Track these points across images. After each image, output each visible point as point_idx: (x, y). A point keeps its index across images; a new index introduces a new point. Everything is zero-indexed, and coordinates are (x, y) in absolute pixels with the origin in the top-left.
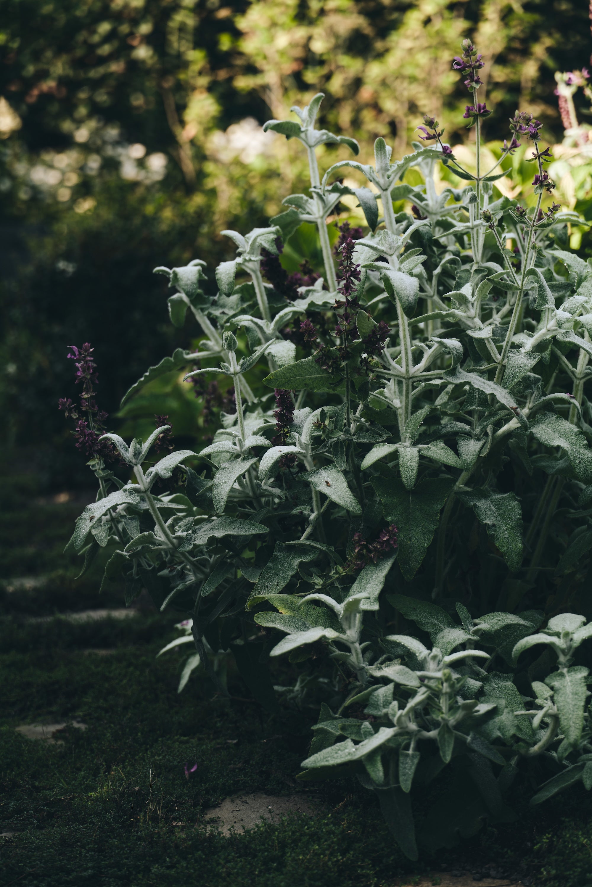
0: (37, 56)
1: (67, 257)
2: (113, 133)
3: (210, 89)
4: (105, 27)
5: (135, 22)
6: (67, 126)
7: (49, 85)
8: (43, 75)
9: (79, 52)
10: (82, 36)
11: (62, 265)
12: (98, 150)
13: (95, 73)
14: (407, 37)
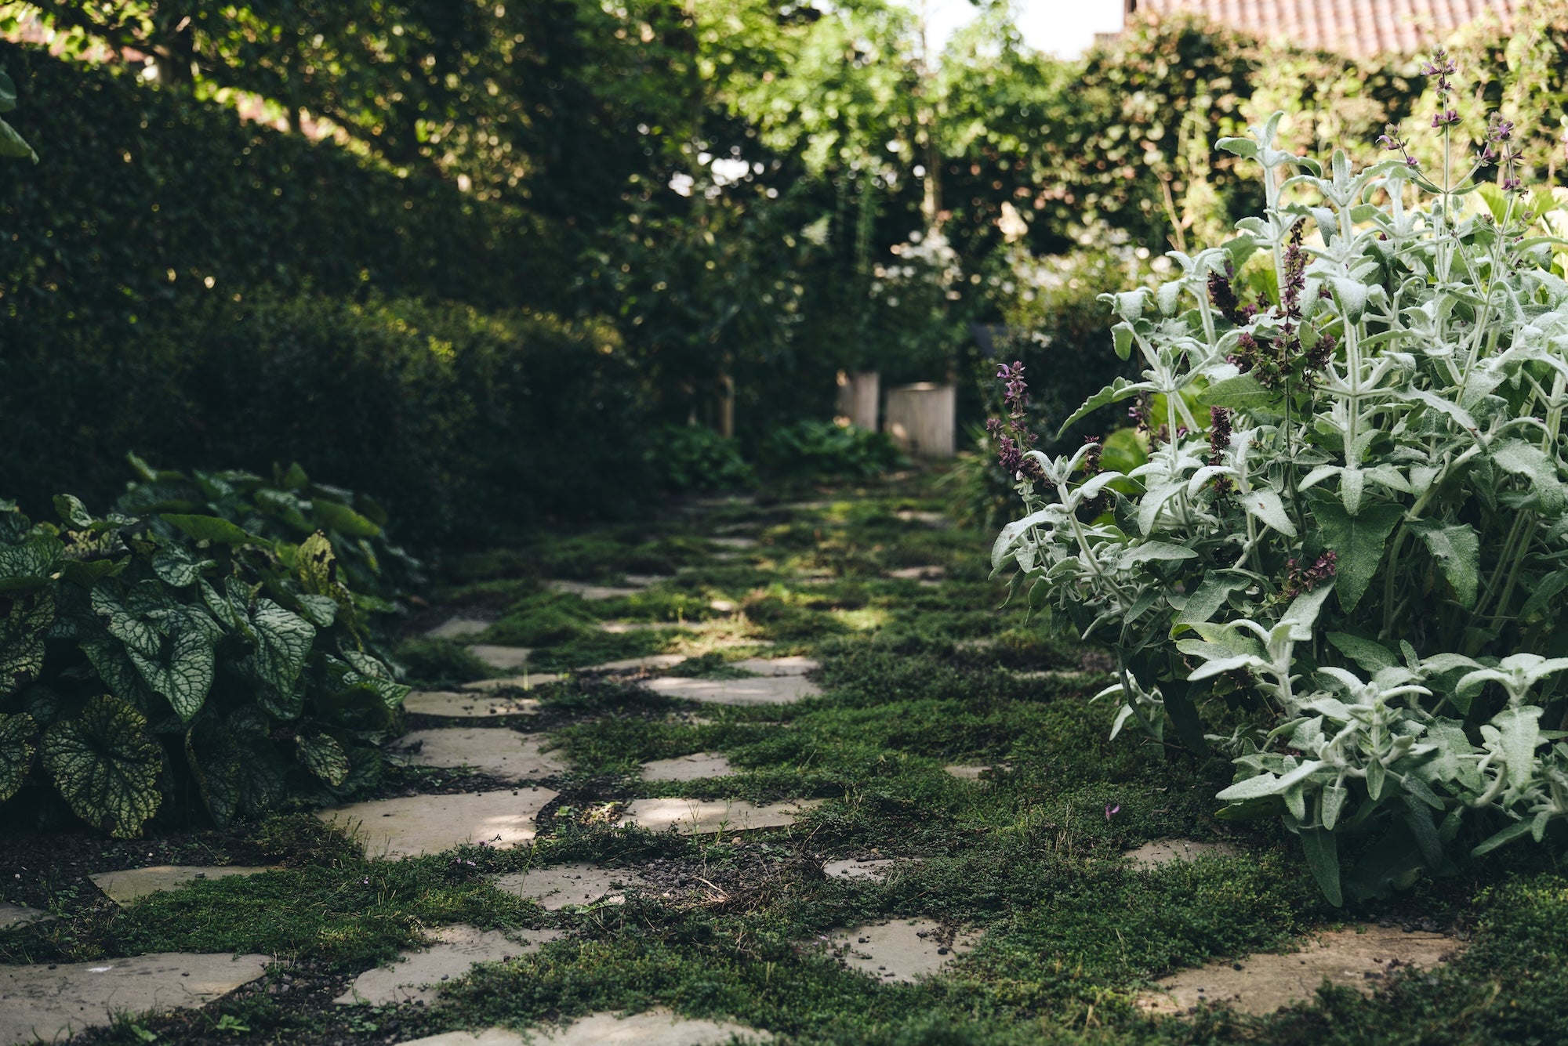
0: (1046, 162)
1: (1044, 330)
2: (1120, 235)
3: (1210, 178)
4: (1115, 132)
5: (1147, 126)
6: (1073, 231)
7: (1058, 191)
8: (1052, 180)
9: (1090, 157)
10: (1091, 141)
11: (1037, 336)
12: (1102, 253)
13: (1105, 178)
14: (1421, 119)
